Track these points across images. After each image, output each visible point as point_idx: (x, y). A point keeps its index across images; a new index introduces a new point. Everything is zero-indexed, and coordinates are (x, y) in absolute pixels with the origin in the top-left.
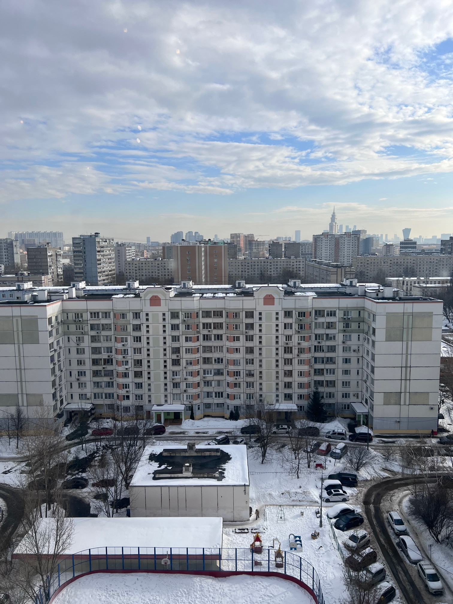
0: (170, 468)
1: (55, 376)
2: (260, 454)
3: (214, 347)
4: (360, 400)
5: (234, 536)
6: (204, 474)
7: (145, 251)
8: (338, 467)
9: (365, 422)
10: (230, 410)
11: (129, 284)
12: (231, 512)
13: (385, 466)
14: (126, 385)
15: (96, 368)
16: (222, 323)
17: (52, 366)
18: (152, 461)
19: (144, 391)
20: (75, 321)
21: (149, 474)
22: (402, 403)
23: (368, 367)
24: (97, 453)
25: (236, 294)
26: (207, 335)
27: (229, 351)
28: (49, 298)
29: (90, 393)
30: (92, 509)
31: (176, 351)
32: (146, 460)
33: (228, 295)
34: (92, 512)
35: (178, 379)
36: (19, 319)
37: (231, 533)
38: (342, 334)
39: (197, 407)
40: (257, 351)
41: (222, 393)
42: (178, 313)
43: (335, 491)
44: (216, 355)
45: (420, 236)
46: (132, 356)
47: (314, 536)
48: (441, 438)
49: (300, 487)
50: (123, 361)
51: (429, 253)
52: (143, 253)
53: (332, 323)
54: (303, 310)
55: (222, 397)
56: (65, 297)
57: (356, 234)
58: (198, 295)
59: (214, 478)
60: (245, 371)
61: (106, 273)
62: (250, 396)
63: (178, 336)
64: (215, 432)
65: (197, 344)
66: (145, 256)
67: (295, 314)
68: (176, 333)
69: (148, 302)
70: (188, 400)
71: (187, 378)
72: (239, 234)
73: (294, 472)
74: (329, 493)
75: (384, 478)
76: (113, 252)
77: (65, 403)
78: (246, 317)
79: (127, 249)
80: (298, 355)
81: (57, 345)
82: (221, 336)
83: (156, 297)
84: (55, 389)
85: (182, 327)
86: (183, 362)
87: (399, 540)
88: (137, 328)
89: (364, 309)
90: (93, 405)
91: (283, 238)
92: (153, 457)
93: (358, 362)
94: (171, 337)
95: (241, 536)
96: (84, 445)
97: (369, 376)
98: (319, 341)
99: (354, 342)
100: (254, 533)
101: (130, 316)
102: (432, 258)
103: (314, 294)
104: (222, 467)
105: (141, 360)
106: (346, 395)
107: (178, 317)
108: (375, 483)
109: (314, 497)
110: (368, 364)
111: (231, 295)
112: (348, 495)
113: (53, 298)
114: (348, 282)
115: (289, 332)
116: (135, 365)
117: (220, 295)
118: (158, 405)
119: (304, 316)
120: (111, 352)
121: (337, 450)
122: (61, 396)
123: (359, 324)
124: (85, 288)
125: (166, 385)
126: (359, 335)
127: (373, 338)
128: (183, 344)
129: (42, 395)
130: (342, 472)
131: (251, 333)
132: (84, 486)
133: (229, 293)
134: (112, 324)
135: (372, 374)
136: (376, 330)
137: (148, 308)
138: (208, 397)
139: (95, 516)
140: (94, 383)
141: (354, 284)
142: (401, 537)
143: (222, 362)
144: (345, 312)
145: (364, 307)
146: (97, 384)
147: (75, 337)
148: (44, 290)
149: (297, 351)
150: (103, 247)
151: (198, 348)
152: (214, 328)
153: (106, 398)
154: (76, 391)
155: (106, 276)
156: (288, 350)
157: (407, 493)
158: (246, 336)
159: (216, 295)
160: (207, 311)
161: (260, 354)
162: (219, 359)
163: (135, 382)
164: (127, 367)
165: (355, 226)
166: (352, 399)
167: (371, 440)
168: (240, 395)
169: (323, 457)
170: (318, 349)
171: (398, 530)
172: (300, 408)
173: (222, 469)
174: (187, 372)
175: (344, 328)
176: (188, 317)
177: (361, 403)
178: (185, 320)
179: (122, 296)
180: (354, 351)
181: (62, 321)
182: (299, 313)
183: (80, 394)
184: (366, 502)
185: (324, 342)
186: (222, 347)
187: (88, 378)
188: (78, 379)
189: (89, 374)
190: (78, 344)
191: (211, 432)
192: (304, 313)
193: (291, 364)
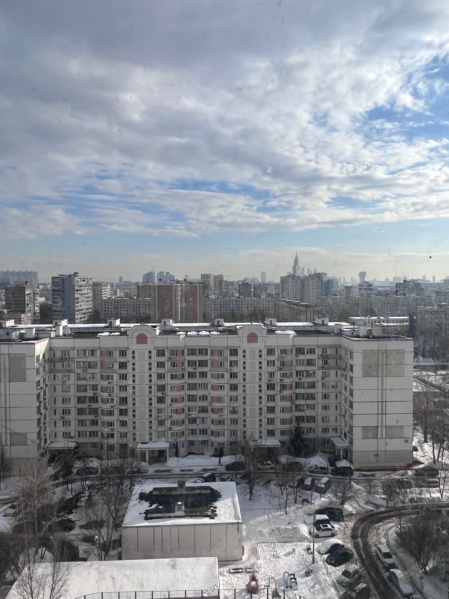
0: (161, 507)
1: (41, 414)
2: (248, 491)
3: (199, 384)
4: (338, 435)
5: (229, 576)
6: (196, 512)
7: (118, 290)
8: (323, 502)
9: (345, 456)
10: (214, 447)
11: (111, 323)
12: (224, 551)
13: (367, 499)
14: (111, 422)
15: (80, 406)
16: (207, 361)
17: (38, 404)
18: (142, 500)
19: (128, 429)
20: (62, 359)
21: (140, 514)
22: (379, 437)
23: (346, 402)
24: (82, 493)
25: (219, 331)
26: (192, 373)
27: (214, 388)
28: (36, 336)
29: (74, 432)
30: (80, 553)
31: (161, 388)
32: (136, 499)
33: (211, 333)
34: (81, 556)
35: (163, 416)
36: (7, 357)
37: (225, 573)
38: (322, 371)
39: (181, 445)
40: (240, 388)
41: (206, 430)
42: (164, 351)
43: (323, 526)
44: (200, 393)
45: (374, 279)
46: (118, 394)
47: (307, 574)
48: (416, 470)
49: (289, 523)
50: (108, 399)
51: (387, 294)
52: (116, 292)
53: (311, 360)
54: (285, 348)
55: (206, 434)
56: (52, 335)
57: (319, 276)
58: (182, 333)
59: (207, 516)
60: (229, 407)
61: (84, 311)
62: (234, 433)
63: (164, 374)
64: (200, 470)
65: (182, 381)
66: (118, 295)
67: (277, 352)
68: (161, 371)
69: (135, 340)
70: (173, 437)
71: (172, 416)
72: (209, 274)
73: (282, 508)
74: (318, 529)
75: (368, 512)
76: (91, 291)
77: (48, 442)
78: (231, 354)
79: (103, 288)
80: (280, 392)
81: (44, 383)
82: (206, 373)
83: (143, 334)
84: (40, 428)
85: (168, 365)
86: (168, 400)
87: (390, 573)
88: (123, 365)
89: (340, 346)
90: (77, 443)
91: (250, 279)
92: (143, 497)
93: (336, 397)
94: (156, 375)
95: (235, 577)
96: (69, 485)
97: (348, 411)
98: (300, 377)
99: (332, 378)
100: (249, 572)
101: (116, 354)
102: (389, 299)
103: (294, 332)
104: (213, 504)
105: (126, 398)
106: (325, 430)
107: (163, 355)
108: (360, 517)
109: (304, 533)
110: (346, 399)
111: (215, 333)
112: (336, 529)
113: (40, 336)
114: (320, 321)
115: (271, 369)
116: (120, 403)
117: (204, 333)
118: (143, 443)
119: (286, 354)
120: (97, 390)
121: (322, 485)
122: (45, 435)
123: (337, 361)
124: (67, 326)
125: (151, 422)
126: (337, 372)
127: (350, 373)
128: (168, 381)
129: (26, 434)
130: (329, 506)
131: (235, 370)
132: (71, 529)
133: (212, 331)
134: (99, 362)
135: (350, 409)
136: (354, 367)
137: (134, 346)
138: (192, 434)
139: (85, 560)
140: (79, 421)
141: (325, 323)
142: (391, 570)
143: (206, 399)
144: (323, 349)
145: (340, 345)
146: (82, 423)
147: (61, 374)
148: (32, 328)
149: (279, 387)
150: (81, 286)
151: (183, 386)
152: (199, 366)
153: (90, 436)
154: (61, 429)
155: (84, 314)
156: (270, 387)
157: (391, 526)
158: (231, 373)
159: (200, 333)
160: (192, 349)
161: (244, 391)
162: (203, 396)
163: (120, 420)
164: (112, 405)
165: (316, 269)
166: (332, 434)
167: (352, 474)
168: (224, 432)
169: (309, 492)
170: (298, 385)
171: (388, 564)
172: (283, 443)
173: (213, 507)
174: (172, 410)
175: (323, 364)
176: (174, 355)
177: (340, 437)
178: (170, 358)
179: (107, 334)
180: (333, 387)
181: (48, 359)
182: (281, 350)
183: (63, 433)
184: (354, 537)
185: (304, 378)
186: (207, 384)
187: (73, 417)
188: (63, 418)
189: (73, 412)
190: (64, 382)
191: (196, 470)
192: (286, 350)
193: (274, 400)
